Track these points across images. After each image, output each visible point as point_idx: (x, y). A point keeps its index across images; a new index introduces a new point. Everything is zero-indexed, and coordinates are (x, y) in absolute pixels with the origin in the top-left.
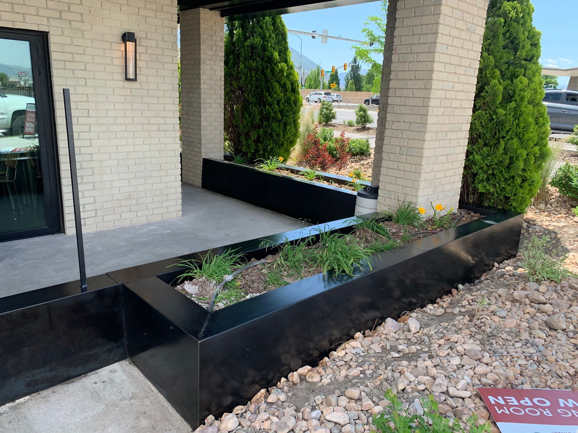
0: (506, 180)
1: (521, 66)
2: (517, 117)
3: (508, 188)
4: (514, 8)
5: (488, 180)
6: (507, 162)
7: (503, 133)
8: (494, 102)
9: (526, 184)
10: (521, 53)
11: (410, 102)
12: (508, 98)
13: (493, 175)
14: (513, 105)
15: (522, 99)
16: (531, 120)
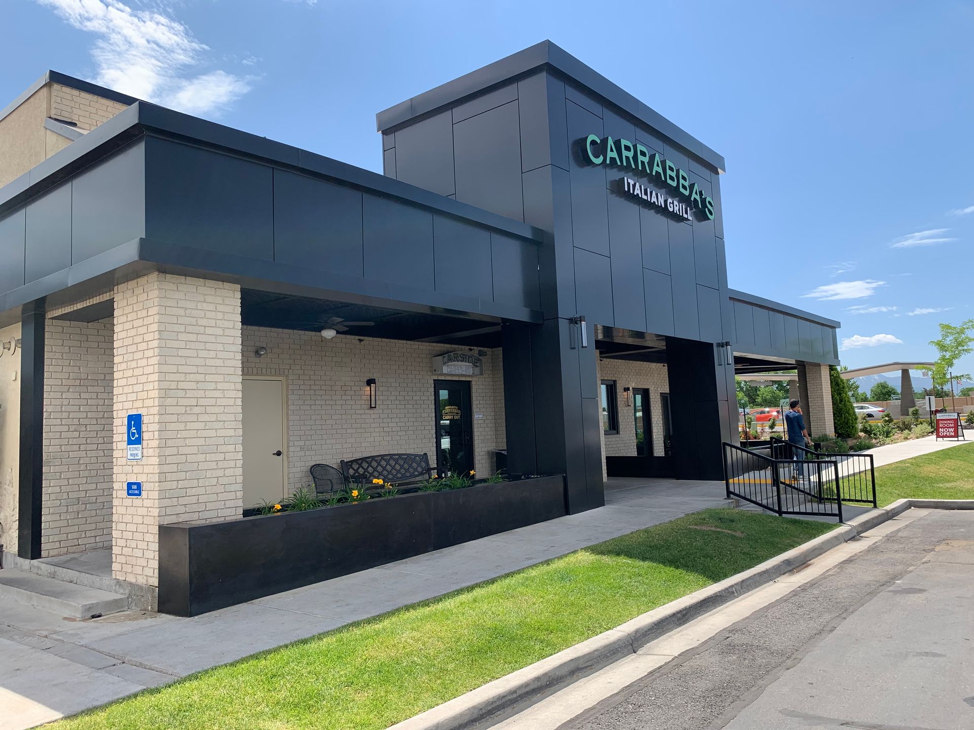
0: (847, 428)
1: (842, 390)
2: (845, 406)
3: (849, 430)
4: (835, 373)
5: (841, 429)
6: (846, 421)
7: (842, 412)
8: (837, 402)
9: (854, 428)
10: (841, 386)
11: (817, 404)
12: (841, 401)
13: (842, 427)
14: (843, 403)
15: (845, 401)
16: (850, 407)
